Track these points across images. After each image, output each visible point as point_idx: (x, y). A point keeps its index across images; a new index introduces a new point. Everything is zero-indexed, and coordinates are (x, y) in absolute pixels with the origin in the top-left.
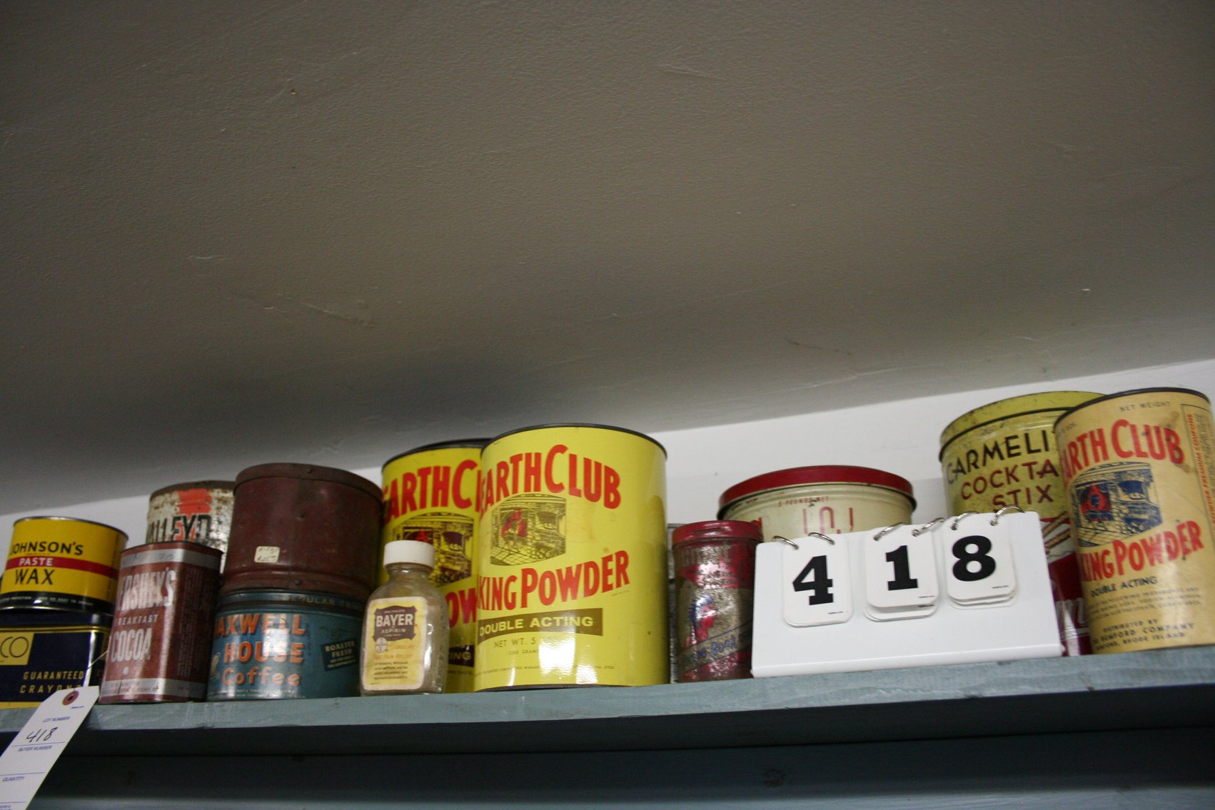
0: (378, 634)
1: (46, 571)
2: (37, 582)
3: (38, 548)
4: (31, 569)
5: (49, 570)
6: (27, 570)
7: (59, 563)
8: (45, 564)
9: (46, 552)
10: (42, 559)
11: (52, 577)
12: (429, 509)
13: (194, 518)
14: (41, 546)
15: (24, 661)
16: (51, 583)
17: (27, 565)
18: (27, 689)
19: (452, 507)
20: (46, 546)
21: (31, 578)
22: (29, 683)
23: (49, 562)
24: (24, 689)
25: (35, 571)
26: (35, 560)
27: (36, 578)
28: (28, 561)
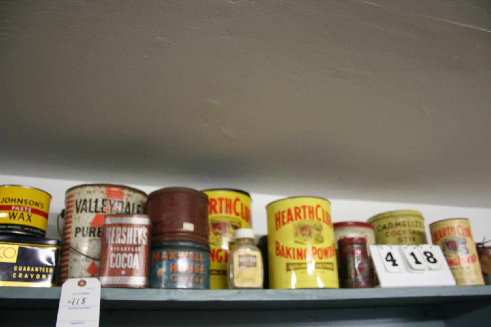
0: (240, 264)
1: (28, 215)
2: (23, 220)
3: (23, 202)
4: (20, 213)
5: (30, 214)
6: (17, 213)
7: (34, 211)
8: (27, 211)
9: (28, 205)
10: (26, 209)
11: (31, 218)
12: (224, 214)
13: (115, 201)
14: (25, 201)
15: (14, 260)
16: (30, 221)
17: (17, 210)
18: (17, 275)
19: (233, 215)
20: (28, 202)
21: (20, 217)
22: (18, 272)
23: (30, 210)
24: (15, 275)
25: (22, 214)
26: (22, 209)
27: (23, 218)
28: (18, 208)
